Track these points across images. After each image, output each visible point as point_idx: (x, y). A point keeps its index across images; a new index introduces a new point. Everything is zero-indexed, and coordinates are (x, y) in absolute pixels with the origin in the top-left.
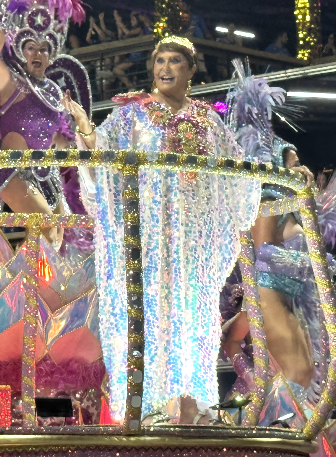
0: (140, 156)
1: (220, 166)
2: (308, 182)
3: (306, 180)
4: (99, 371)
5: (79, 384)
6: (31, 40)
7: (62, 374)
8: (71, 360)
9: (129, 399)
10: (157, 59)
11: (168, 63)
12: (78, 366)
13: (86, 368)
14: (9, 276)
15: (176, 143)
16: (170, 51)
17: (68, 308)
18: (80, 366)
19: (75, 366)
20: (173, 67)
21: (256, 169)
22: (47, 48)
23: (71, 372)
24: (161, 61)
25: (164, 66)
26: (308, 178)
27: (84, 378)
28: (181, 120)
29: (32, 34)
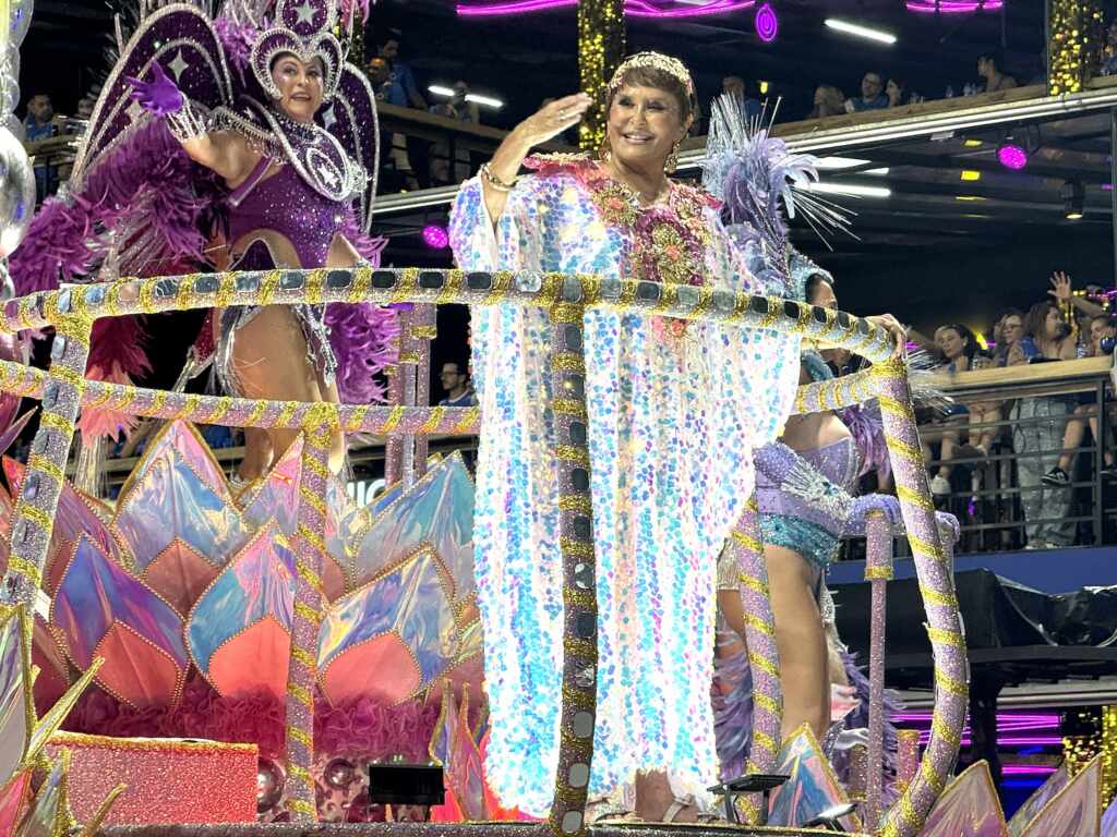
0: (586, 287)
1: (741, 309)
2: (899, 345)
3: (895, 342)
4: (416, 721)
5: (375, 745)
6: (287, 54)
7: (342, 724)
8: (361, 697)
9: (564, 769)
10: (617, 98)
11: (644, 110)
12: (375, 710)
13: (391, 714)
14: (243, 527)
15: (650, 265)
16: (647, 84)
17: (360, 596)
18: (380, 709)
19: (370, 708)
20: (652, 117)
21: (808, 316)
22: (319, 69)
23: (361, 722)
24: (626, 102)
25: (635, 113)
26: (899, 338)
27: (386, 733)
28: (660, 221)
29: (291, 43)
